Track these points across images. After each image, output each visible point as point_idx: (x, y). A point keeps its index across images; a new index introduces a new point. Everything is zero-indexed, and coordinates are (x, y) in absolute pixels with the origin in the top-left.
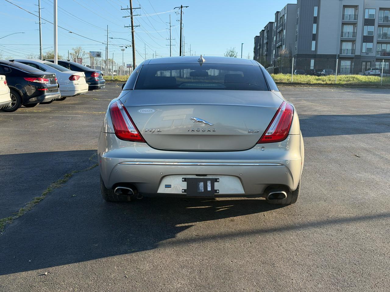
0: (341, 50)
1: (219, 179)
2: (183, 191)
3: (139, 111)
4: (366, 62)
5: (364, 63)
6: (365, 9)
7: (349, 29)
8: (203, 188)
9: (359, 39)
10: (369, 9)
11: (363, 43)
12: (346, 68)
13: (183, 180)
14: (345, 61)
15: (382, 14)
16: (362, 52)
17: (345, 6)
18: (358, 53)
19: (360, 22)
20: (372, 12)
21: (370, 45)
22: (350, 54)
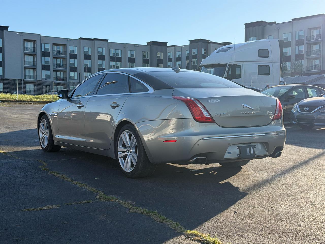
0: (25, 75)
1: (255, 145)
2: (238, 155)
3: (209, 101)
4: (46, 86)
5: (44, 87)
6: (42, 43)
7: (30, 59)
8: (249, 153)
9: (39, 67)
10: (44, 44)
11: (42, 71)
12: (30, 91)
13: (238, 148)
14: (29, 85)
15: (55, 48)
16: (42, 78)
17: (25, 40)
18: (39, 78)
19: (39, 54)
20: (47, 46)
21: (48, 72)
22: (32, 79)
